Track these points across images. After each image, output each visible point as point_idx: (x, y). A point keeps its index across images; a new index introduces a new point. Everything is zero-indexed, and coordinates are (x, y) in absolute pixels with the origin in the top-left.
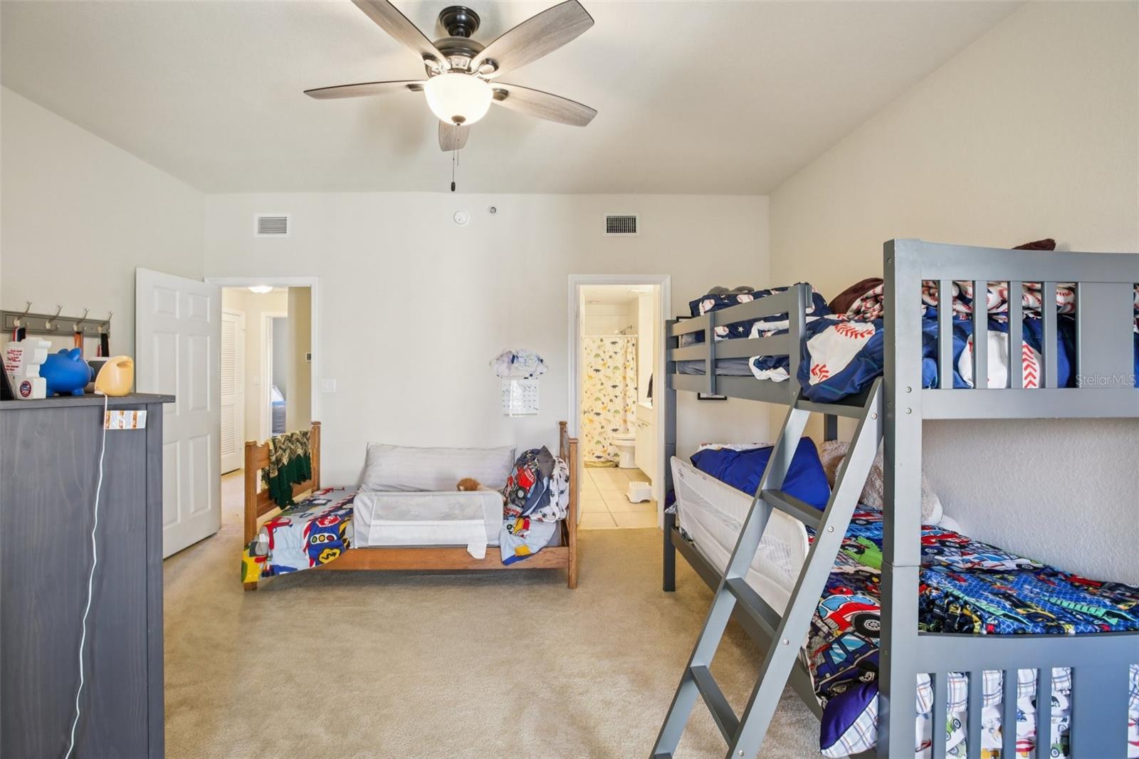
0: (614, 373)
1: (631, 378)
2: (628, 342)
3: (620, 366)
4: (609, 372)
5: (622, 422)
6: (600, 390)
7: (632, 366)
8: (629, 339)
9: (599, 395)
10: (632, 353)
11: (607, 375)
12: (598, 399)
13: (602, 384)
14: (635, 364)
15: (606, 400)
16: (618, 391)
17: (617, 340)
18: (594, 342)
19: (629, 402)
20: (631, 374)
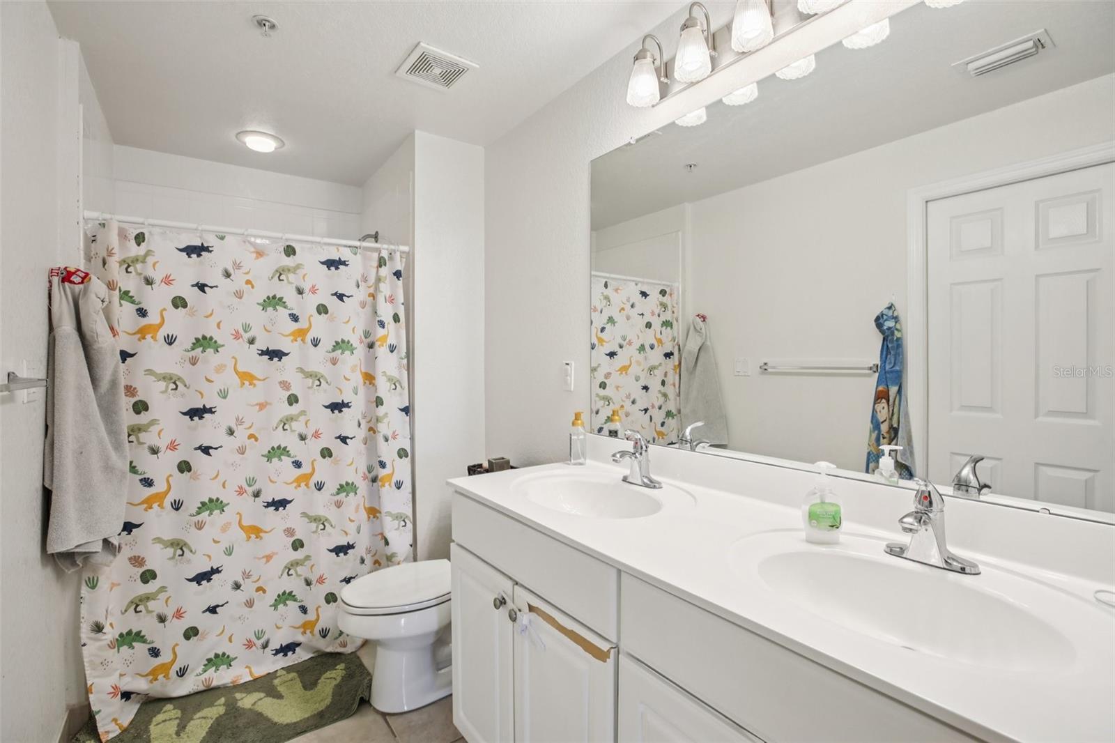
0: (334, 362)
1: (390, 379)
2: (382, 262)
3: (355, 342)
4: (317, 360)
5: (364, 515)
6: (285, 423)
7: (392, 340)
8: (385, 254)
9: (281, 439)
10: (391, 300)
11: (313, 367)
12: (277, 452)
13: (293, 400)
14: (403, 332)
15: (308, 452)
16: (348, 422)
17: (345, 254)
18: (260, 254)
19: (387, 452)
20: (388, 364)
